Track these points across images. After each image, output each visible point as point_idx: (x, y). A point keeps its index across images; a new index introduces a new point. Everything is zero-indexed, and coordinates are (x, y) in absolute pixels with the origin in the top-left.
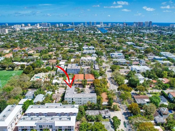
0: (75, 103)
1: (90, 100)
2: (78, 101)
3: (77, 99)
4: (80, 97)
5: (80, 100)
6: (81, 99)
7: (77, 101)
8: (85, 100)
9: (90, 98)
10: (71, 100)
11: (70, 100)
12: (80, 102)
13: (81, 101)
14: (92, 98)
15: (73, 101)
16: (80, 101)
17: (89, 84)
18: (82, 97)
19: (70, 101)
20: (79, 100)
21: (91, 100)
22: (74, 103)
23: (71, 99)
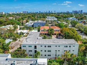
0: (41, 54)
1: (66, 49)
2: (45, 51)
3: (44, 46)
4: (48, 44)
5: (49, 49)
6: (50, 46)
7: (43, 51)
8: (57, 49)
9: (67, 47)
10: (32, 49)
11: (30, 49)
12: (49, 53)
13: (50, 51)
14: (70, 46)
15: (36, 51)
16: (48, 51)
17: (55, 34)
18: (52, 43)
19: (31, 51)
20: (47, 49)
21: (68, 49)
22: (38, 53)
23: (33, 47)
